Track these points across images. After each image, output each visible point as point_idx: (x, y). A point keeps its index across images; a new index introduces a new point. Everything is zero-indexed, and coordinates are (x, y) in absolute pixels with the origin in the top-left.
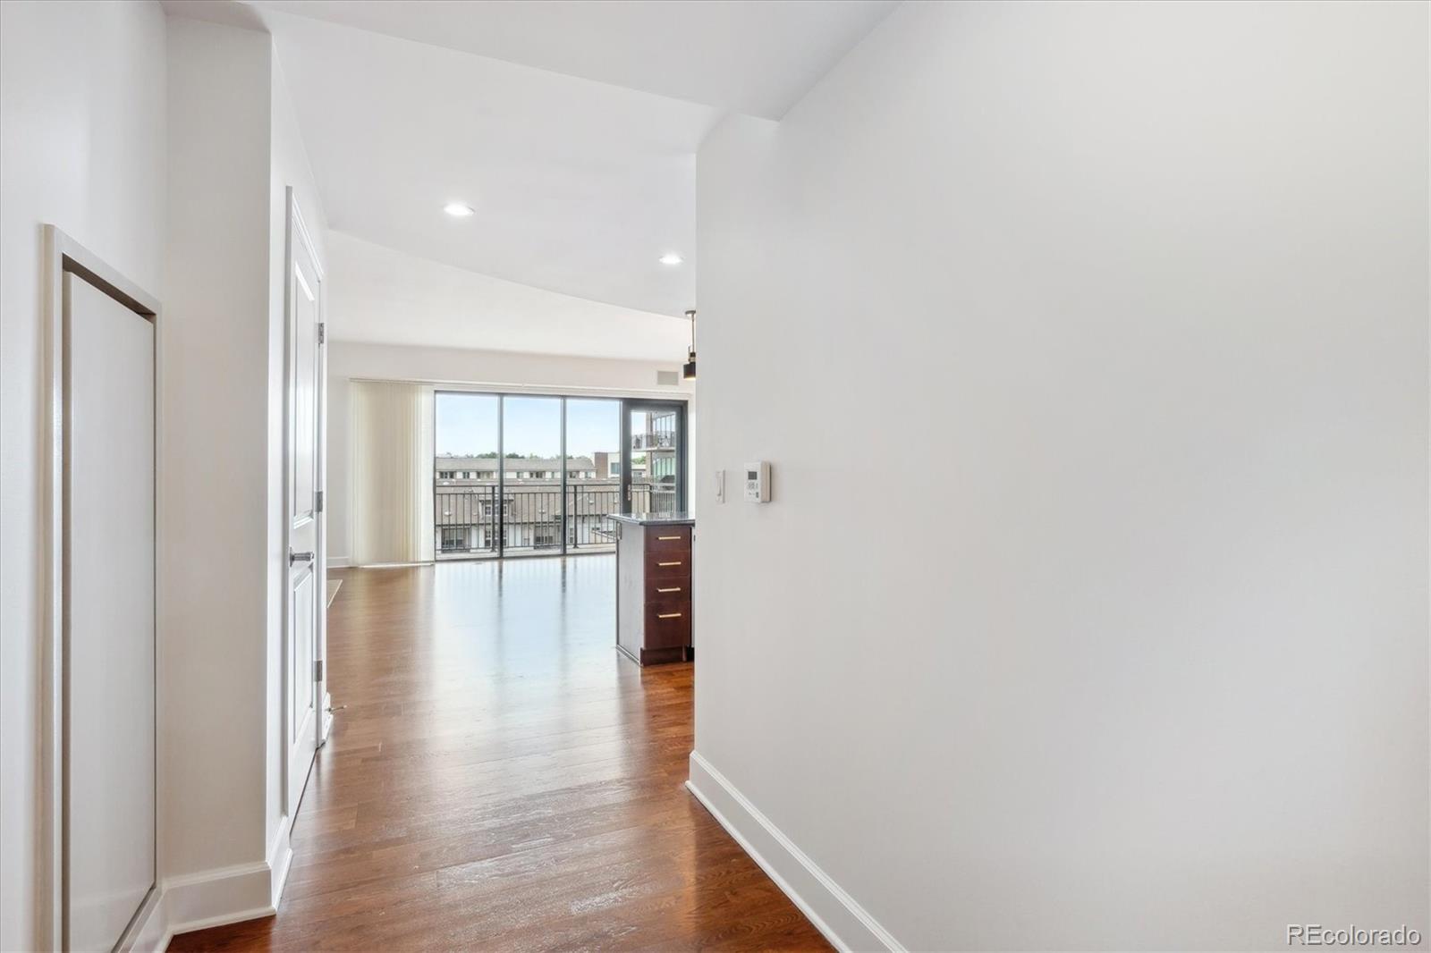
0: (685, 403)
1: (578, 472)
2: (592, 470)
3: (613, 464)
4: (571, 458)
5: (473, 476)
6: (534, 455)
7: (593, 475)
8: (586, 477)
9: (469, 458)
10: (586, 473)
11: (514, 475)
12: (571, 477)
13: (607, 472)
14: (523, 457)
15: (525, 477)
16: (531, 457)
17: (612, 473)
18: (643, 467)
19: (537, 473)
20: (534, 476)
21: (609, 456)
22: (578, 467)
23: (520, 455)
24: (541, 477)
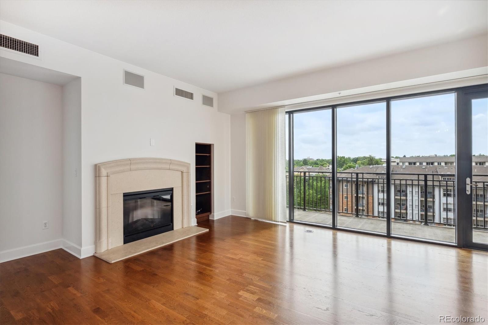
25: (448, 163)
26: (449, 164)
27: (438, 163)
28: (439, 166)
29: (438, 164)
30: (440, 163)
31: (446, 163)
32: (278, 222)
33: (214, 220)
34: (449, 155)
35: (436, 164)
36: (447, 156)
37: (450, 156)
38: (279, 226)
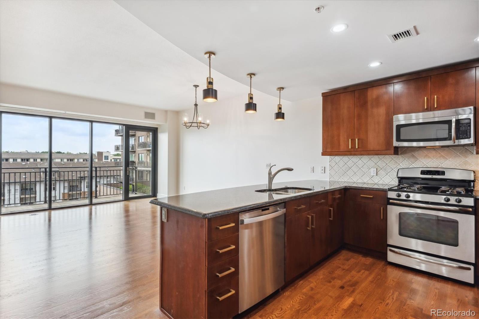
0: (157, 129)
3: (105, 156)
5: (39, 160)
6: (69, 152)
7: (96, 161)
11: (59, 160)
13: (103, 159)
14: (64, 153)
15: (64, 161)
16: (68, 153)
17: (105, 159)
20: (69, 161)
21: (103, 153)
23: (62, 152)
24: (72, 161)
25: (44, 159)
26: (45, 161)
27: (34, 159)
28: (35, 162)
29: (34, 161)
30: (36, 159)
31: (42, 160)
34: (40, 152)
35: (32, 160)
36: (39, 152)
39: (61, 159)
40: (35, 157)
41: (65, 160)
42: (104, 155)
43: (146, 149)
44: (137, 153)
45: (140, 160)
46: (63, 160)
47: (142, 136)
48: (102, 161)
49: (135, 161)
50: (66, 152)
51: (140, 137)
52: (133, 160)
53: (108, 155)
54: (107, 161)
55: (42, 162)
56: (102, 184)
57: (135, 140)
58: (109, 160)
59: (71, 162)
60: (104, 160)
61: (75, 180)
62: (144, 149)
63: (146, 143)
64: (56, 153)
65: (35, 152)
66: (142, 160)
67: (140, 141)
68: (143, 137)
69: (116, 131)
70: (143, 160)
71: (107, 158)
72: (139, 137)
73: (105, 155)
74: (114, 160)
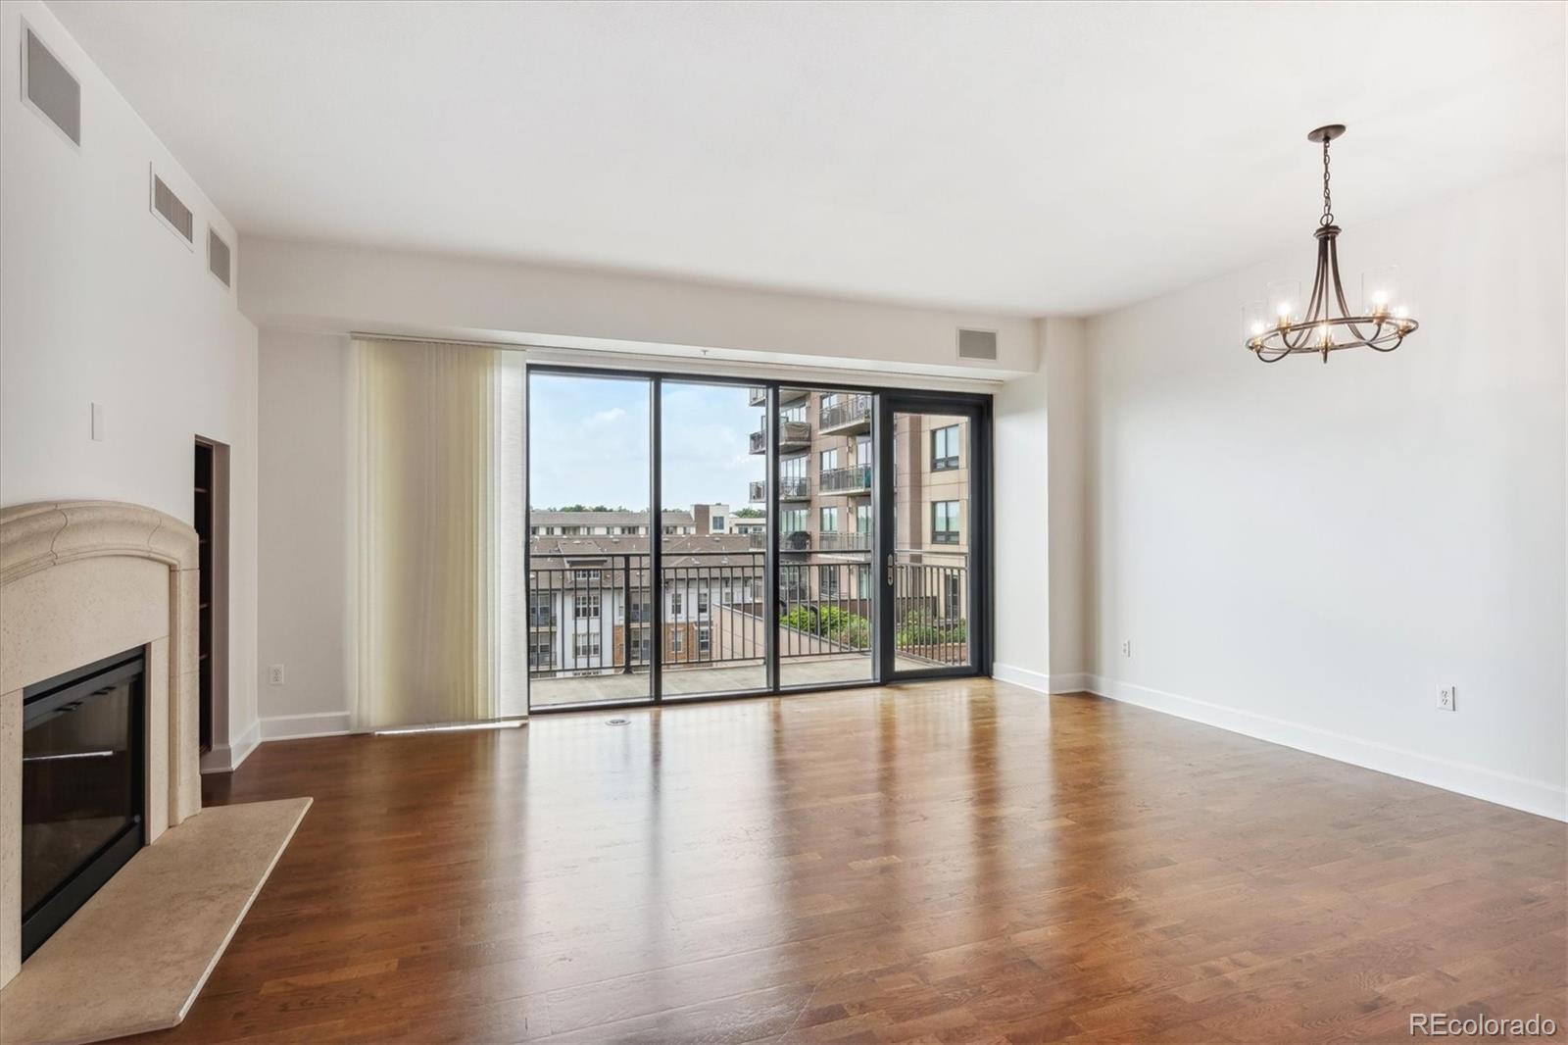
1: (675, 528)
2: (692, 526)
3: (714, 518)
4: (666, 511)
5: (558, 532)
6: (622, 508)
7: (693, 531)
8: (685, 533)
9: (552, 511)
10: (685, 529)
12: (667, 533)
13: (709, 528)
14: (611, 511)
15: (616, 534)
16: (621, 511)
17: (715, 528)
18: (763, 521)
19: (629, 529)
20: (627, 532)
21: (709, 508)
22: (673, 522)
23: (608, 509)
24: (634, 533)
25: (569, 528)
26: (571, 533)
27: (548, 529)
28: (550, 536)
29: (548, 533)
30: (552, 529)
31: (564, 530)
32: (499, 720)
33: (230, 773)
34: (558, 509)
36: (555, 510)
37: (564, 510)
38: (502, 733)
39: (608, 529)
40: (549, 522)
41: (617, 531)
42: (713, 513)
43: (845, 492)
44: (816, 504)
45: (827, 527)
46: (611, 530)
47: (830, 451)
48: (708, 533)
49: (808, 531)
50: (616, 508)
51: (824, 454)
52: (803, 529)
53: (721, 515)
54: (720, 531)
55: (565, 537)
56: (728, 605)
57: (809, 463)
58: (726, 531)
59: (630, 536)
60: (712, 531)
61: (637, 588)
62: (840, 492)
63: (844, 473)
64: (594, 511)
65: (546, 508)
66: (831, 529)
67: (826, 467)
68: (834, 454)
69: (753, 437)
70: (835, 527)
71: (719, 522)
72: (821, 454)
73: (716, 515)
74: (740, 529)
